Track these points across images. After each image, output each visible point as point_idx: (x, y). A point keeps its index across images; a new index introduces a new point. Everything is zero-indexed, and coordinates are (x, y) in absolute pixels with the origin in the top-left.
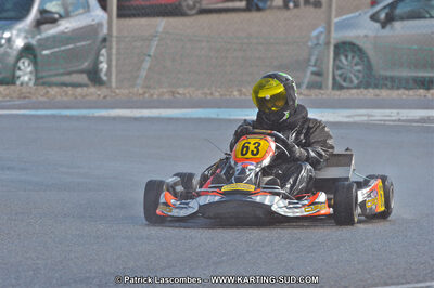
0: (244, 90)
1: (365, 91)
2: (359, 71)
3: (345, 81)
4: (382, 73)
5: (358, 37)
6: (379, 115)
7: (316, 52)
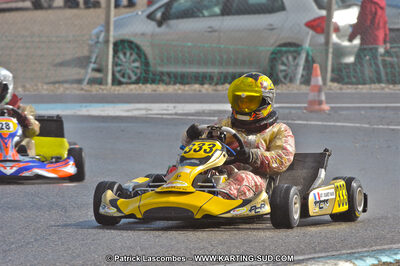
0: (28, 86)
1: (143, 87)
2: (137, 68)
3: (123, 76)
4: (159, 69)
5: (136, 35)
6: (157, 109)
7: (97, 50)
